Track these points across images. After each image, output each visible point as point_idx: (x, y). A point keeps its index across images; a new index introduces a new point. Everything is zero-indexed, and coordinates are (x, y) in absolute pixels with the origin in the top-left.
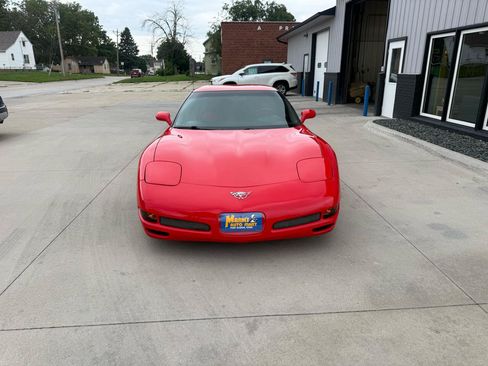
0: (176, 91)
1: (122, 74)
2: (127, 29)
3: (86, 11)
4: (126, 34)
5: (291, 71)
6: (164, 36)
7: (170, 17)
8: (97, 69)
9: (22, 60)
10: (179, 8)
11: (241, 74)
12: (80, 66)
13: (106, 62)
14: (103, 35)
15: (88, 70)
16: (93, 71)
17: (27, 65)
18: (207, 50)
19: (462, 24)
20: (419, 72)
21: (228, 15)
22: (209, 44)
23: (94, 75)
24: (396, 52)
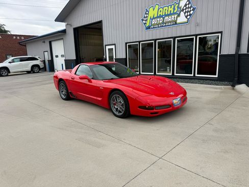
5: (40, 60)
11: (10, 62)
19: (141, 40)
20: (124, 57)
24: (111, 50)
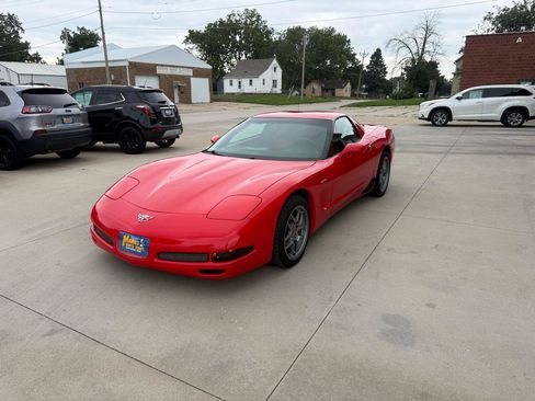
0: (393, 116)
1: (361, 97)
2: (379, 50)
3: (339, 35)
4: (377, 55)
6: (410, 55)
7: (420, 34)
8: (338, 92)
9: (271, 84)
10: (431, 24)
11: (459, 99)
12: (323, 90)
13: (349, 85)
14: (352, 57)
15: (329, 94)
16: (334, 94)
17: (274, 89)
18: (458, 69)
21: (491, 26)
22: (461, 62)
23: (334, 98)
